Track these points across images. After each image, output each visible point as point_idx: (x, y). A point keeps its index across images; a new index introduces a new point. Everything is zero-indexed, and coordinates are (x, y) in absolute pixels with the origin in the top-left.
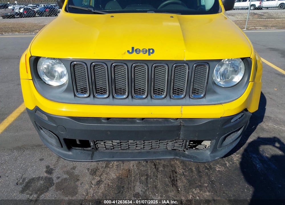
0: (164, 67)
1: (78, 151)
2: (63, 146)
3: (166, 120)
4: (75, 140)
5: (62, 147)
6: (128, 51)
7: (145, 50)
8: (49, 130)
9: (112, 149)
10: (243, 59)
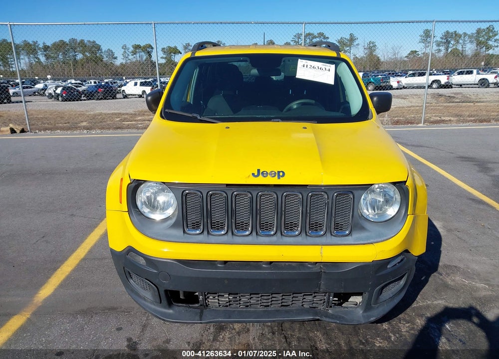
0: (297, 197)
1: (181, 308)
2: (162, 301)
3: (302, 264)
4: (178, 292)
5: (161, 303)
6: (253, 174)
7: (273, 173)
8: (146, 279)
9: (227, 306)
10: (394, 183)
